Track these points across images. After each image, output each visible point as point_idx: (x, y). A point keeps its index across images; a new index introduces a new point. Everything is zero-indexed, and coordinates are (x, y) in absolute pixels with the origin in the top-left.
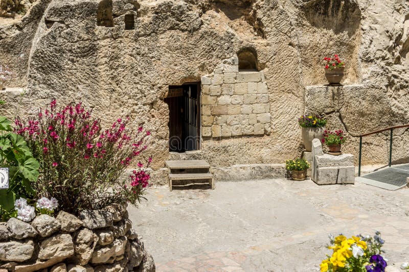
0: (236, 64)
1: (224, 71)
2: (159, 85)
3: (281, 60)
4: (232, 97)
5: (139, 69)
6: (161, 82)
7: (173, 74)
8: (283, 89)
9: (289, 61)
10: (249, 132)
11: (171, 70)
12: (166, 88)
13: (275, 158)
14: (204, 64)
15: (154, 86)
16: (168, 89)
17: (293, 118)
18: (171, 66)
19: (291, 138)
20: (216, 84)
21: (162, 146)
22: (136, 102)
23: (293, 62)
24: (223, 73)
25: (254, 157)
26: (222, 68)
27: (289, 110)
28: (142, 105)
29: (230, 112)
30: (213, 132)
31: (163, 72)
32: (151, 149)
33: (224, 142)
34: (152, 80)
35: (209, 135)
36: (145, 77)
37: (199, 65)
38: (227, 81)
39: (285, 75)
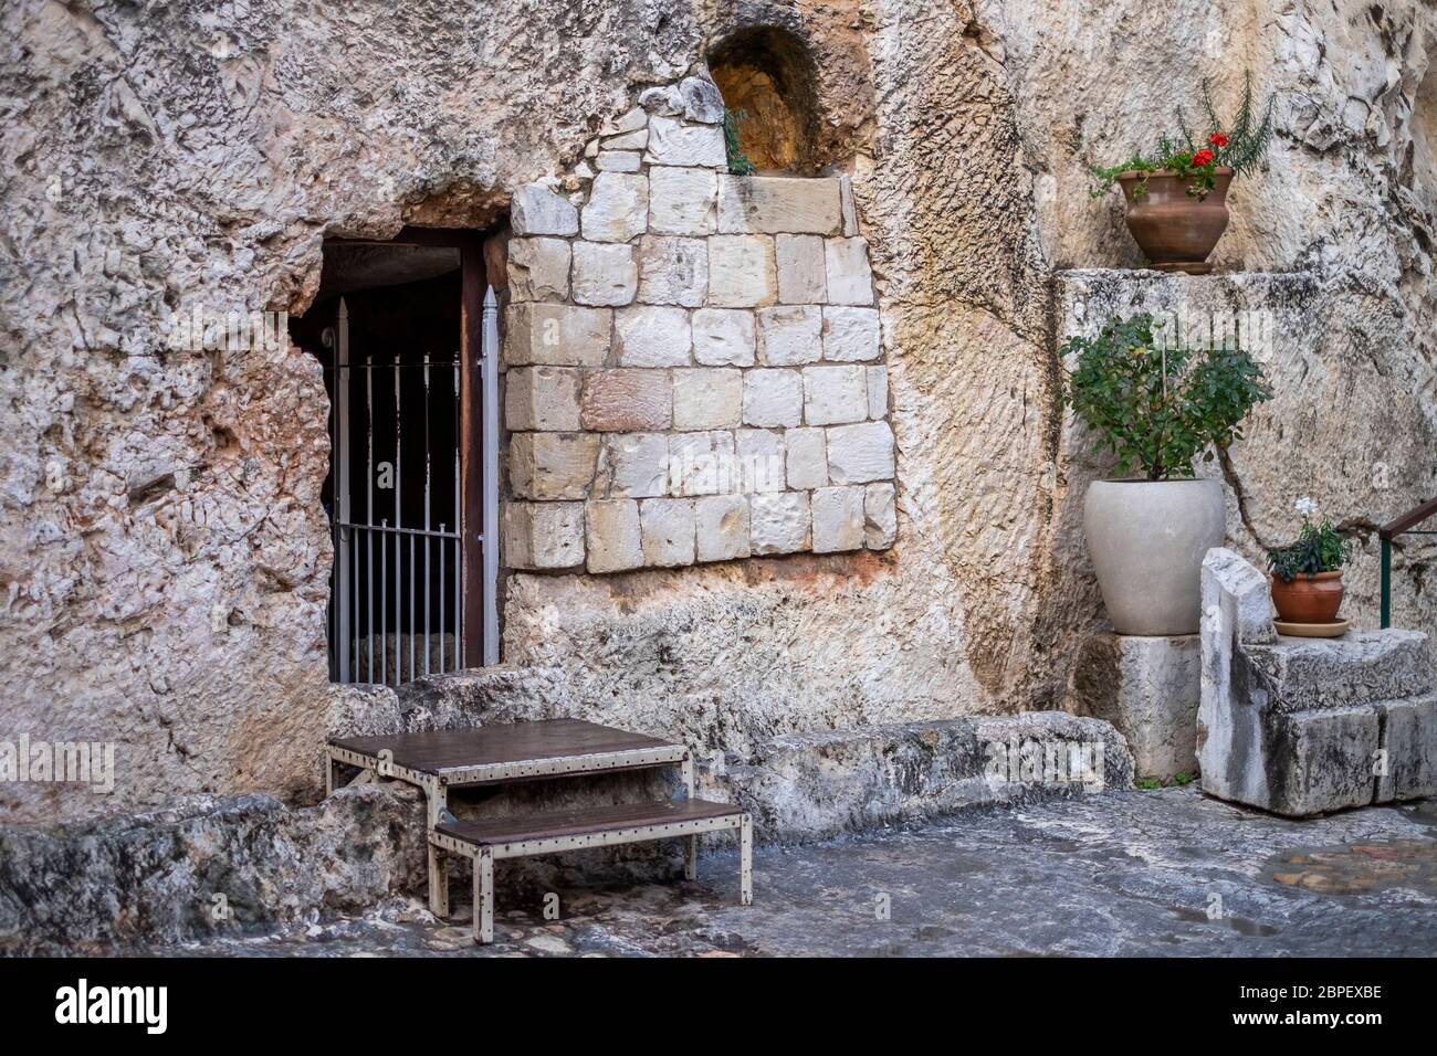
0: (710, 119)
1: (648, 158)
2: (264, 227)
3: (931, 117)
4: (696, 315)
5: (134, 110)
6: (278, 203)
7: (348, 155)
8: (946, 281)
9: (971, 128)
10: (787, 538)
11: (336, 128)
12: (306, 250)
13: (924, 690)
14: (529, 107)
15: (227, 224)
16: (317, 254)
17: (1002, 452)
18: (335, 104)
19: (998, 568)
20: (611, 235)
21: (289, 638)
22: (109, 337)
23: (985, 136)
24: (646, 167)
25: (820, 691)
26: (639, 139)
27: (980, 406)
28: (149, 362)
29: (684, 415)
30: (595, 543)
31: (287, 140)
32: (214, 663)
33: (660, 605)
34: (216, 188)
35: (572, 557)
36: (168, 163)
37: (504, 112)
38: (665, 219)
39: (955, 203)
